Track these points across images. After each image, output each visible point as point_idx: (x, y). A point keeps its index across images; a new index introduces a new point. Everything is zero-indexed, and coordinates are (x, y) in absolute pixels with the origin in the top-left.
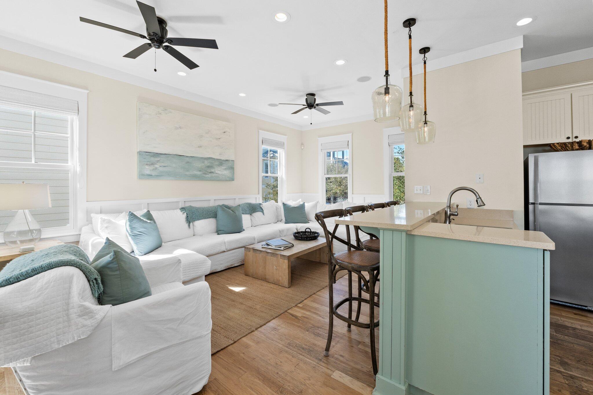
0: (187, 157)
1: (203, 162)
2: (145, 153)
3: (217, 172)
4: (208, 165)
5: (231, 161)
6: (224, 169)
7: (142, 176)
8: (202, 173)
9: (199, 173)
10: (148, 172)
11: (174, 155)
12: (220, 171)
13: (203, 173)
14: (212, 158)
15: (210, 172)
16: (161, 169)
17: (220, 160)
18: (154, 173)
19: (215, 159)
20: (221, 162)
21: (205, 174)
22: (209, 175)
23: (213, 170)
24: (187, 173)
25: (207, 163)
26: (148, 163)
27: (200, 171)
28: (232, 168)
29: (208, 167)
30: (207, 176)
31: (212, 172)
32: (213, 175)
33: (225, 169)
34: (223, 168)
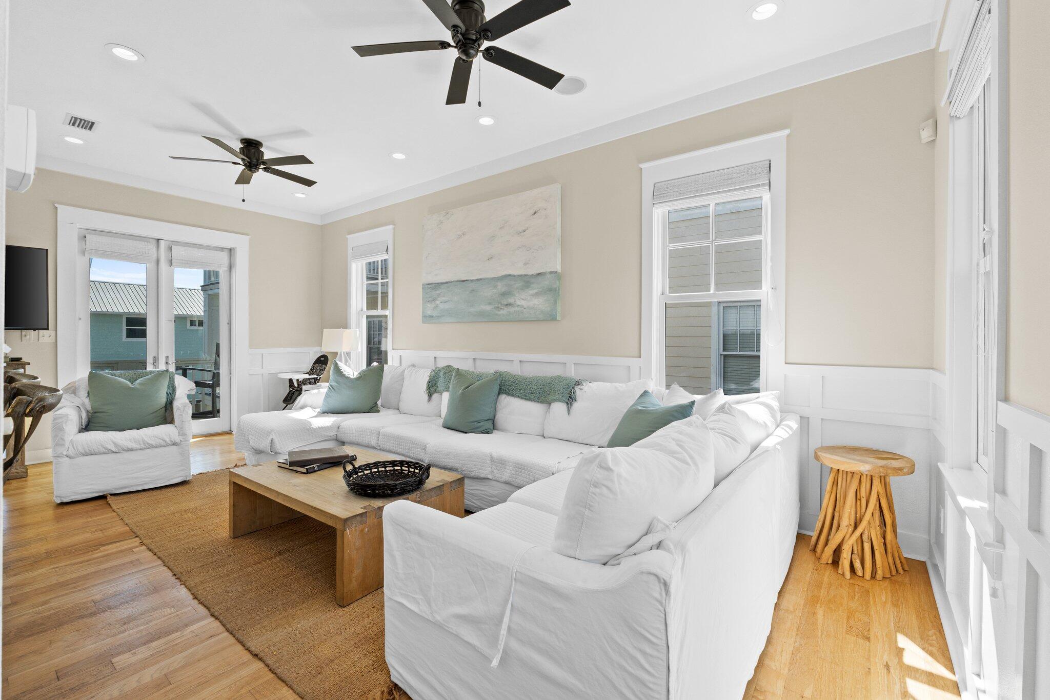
0: (472, 281)
1: (495, 287)
2: (426, 286)
3: (518, 303)
4: (503, 290)
5: (548, 276)
6: (533, 295)
8: (492, 307)
9: (488, 308)
10: (429, 313)
11: (456, 281)
12: (528, 301)
13: (495, 308)
14: (510, 275)
15: (507, 305)
16: (442, 306)
17: (525, 275)
18: (435, 313)
19: (514, 276)
20: (526, 281)
21: (498, 308)
22: (504, 311)
23: (511, 300)
24: (472, 310)
25: (501, 287)
26: (430, 299)
27: (490, 304)
29: (504, 294)
30: (501, 312)
31: (510, 304)
32: (512, 309)
33: (537, 295)
34: (531, 292)
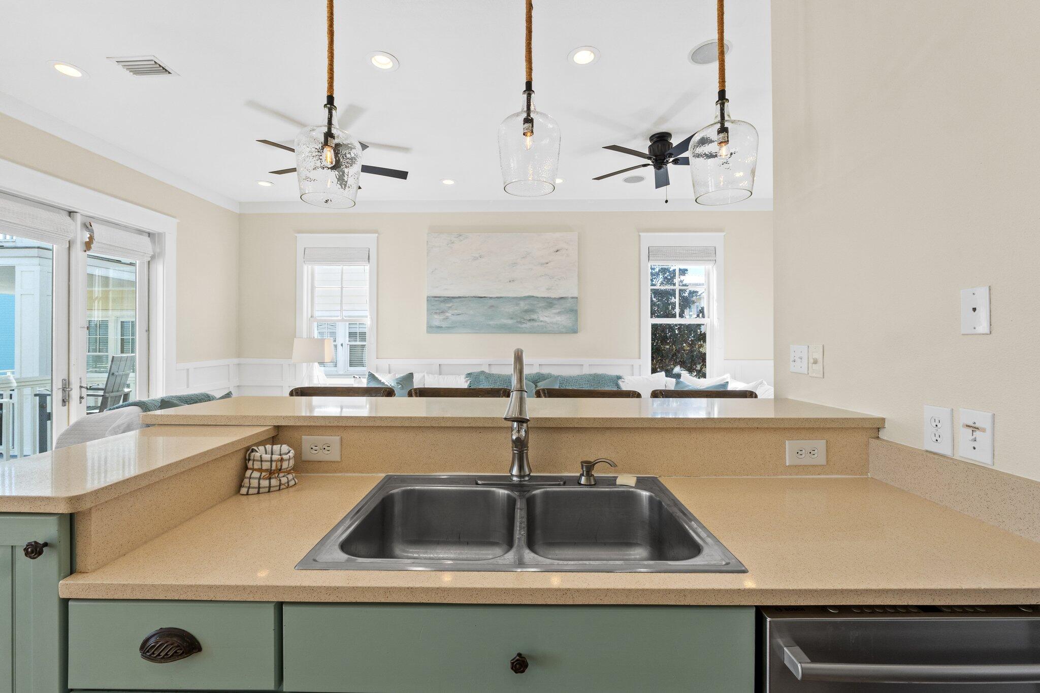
0: (491, 298)
1: (517, 305)
2: (433, 299)
3: (541, 319)
4: (526, 308)
5: (570, 300)
6: (555, 314)
7: (432, 329)
8: (515, 321)
9: (510, 322)
10: (437, 323)
11: (472, 297)
13: (517, 322)
14: (533, 296)
15: (530, 320)
16: (454, 318)
17: (548, 298)
18: (444, 324)
19: (538, 298)
20: (549, 303)
21: (520, 322)
22: (529, 325)
23: (534, 316)
24: (491, 323)
25: (523, 305)
26: (438, 311)
27: (512, 318)
28: (573, 311)
29: (526, 311)
30: (524, 326)
31: (533, 320)
32: (536, 324)
33: (559, 313)
34: (555, 311)
